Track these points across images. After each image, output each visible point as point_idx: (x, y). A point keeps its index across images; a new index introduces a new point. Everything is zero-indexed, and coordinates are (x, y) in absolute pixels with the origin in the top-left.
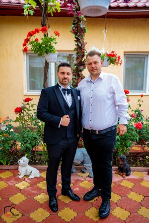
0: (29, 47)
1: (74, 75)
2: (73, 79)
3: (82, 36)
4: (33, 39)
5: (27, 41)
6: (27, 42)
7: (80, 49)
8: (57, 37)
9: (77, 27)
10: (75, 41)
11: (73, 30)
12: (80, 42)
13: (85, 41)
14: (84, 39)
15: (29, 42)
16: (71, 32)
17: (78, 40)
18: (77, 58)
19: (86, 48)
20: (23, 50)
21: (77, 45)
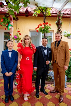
3: (60, 26)
4: (40, 26)
7: (59, 31)
8: (50, 26)
9: (58, 22)
10: (57, 28)
11: (57, 23)
12: (60, 28)
13: (61, 28)
14: (61, 27)
16: (56, 24)
17: (59, 28)
19: (62, 31)
20: (29, 30)
21: (58, 30)
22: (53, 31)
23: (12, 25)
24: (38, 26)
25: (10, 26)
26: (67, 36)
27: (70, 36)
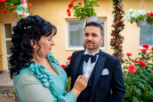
0: (73, 11)
1: (112, 35)
2: (112, 39)
4: (75, 4)
5: (71, 6)
6: (71, 8)
7: (118, 12)
13: (123, 4)
15: (72, 8)
18: (115, 20)
19: (123, 10)
20: (66, 19)
21: (116, 8)
22: (106, 18)
23: (23, 9)
24: (69, 4)
25: (20, 10)
26: (137, 22)
27: (143, 20)
